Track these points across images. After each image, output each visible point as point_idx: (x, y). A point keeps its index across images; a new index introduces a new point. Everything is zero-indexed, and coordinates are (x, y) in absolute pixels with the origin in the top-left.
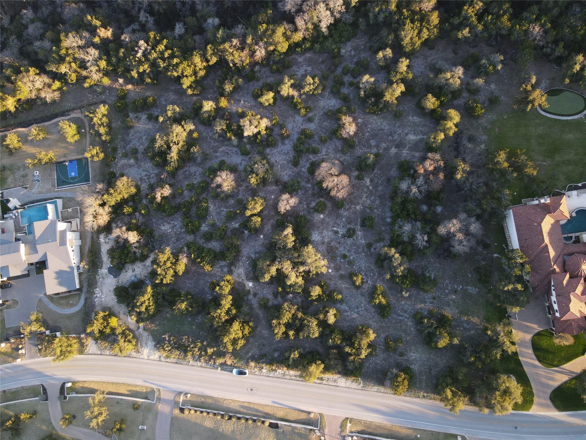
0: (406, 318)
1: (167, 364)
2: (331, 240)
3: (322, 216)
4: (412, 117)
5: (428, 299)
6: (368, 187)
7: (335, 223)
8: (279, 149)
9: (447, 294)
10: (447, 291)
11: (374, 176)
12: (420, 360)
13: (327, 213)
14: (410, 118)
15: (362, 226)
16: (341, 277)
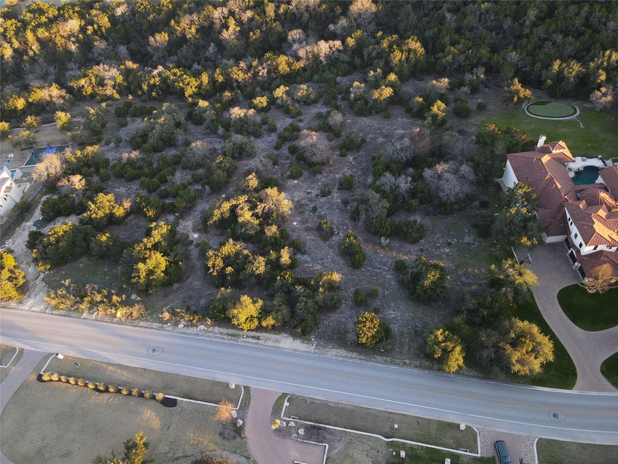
0: (385, 270)
1: (52, 316)
2: (302, 199)
3: (296, 182)
4: (401, 118)
5: (414, 251)
6: (351, 163)
7: (310, 186)
8: (264, 139)
9: (438, 247)
10: (438, 244)
11: (359, 156)
12: (402, 319)
13: (302, 179)
14: (399, 119)
15: (339, 189)
16: (308, 229)
